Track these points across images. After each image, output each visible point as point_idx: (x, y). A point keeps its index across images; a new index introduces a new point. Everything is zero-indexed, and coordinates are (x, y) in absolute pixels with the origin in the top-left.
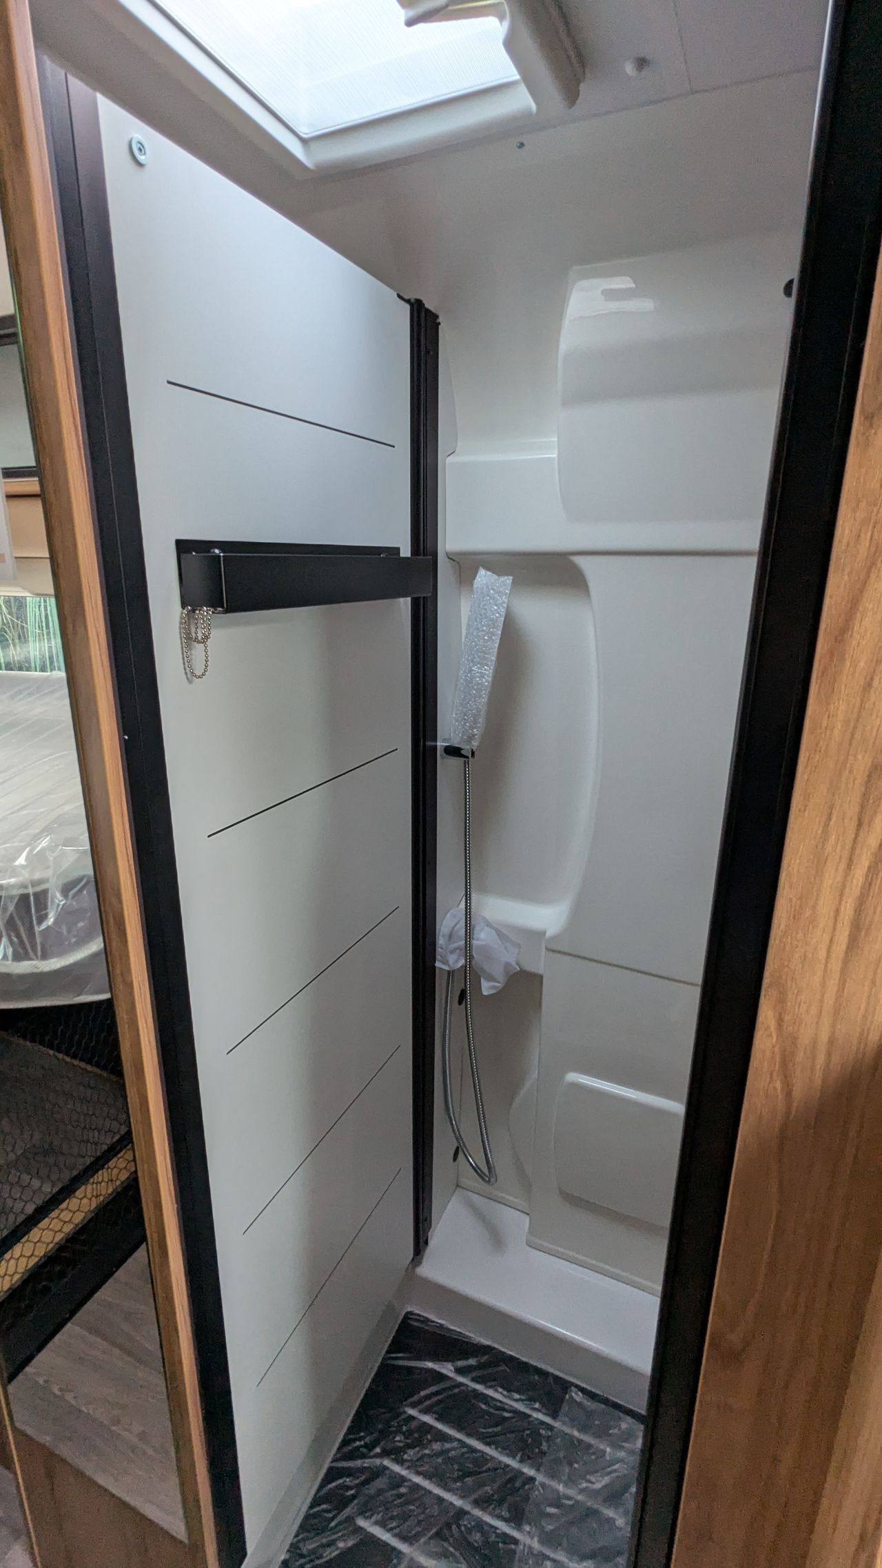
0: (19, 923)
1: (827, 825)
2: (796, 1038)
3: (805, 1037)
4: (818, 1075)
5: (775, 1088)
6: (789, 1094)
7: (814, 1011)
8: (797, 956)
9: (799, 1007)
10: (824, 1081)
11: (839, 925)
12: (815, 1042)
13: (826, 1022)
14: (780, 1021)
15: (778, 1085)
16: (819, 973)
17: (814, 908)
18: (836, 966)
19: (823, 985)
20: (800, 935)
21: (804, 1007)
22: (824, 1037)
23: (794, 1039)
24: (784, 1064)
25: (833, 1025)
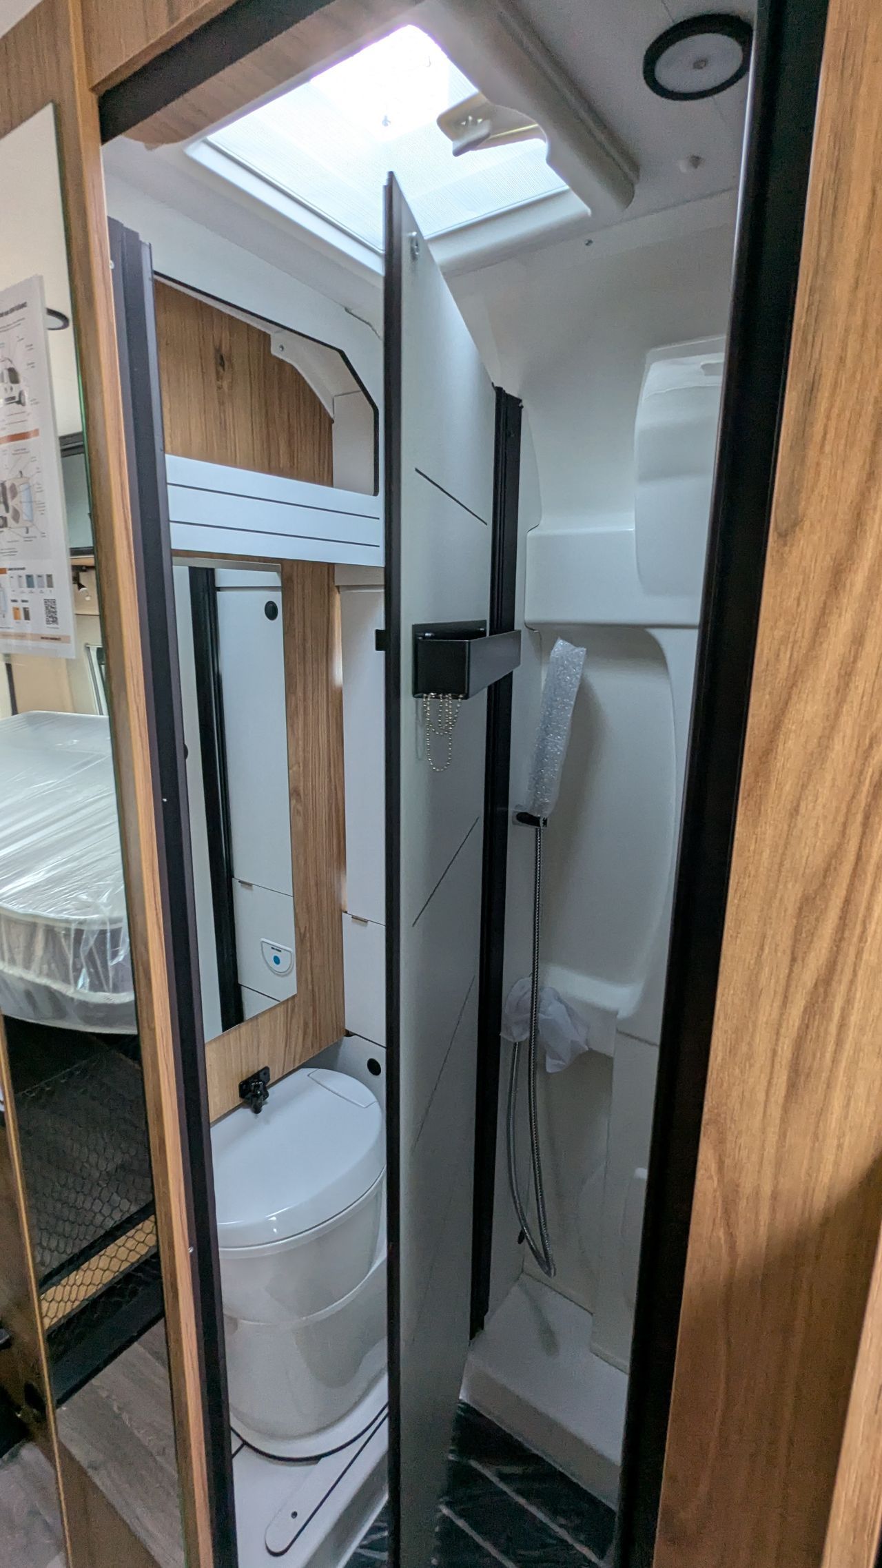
0: (97, 957)
1: (759, 956)
2: (738, 1186)
3: (747, 1186)
4: (763, 1231)
5: (719, 1239)
6: (732, 1247)
7: (754, 1158)
8: (734, 1094)
9: (739, 1151)
10: (769, 1239)
11: (777, 1067)
12: (757, 1193)
13: (768, 1171)
14: (721, 1164)
15: (721, 1234)
16: (759, 1117)
17: (750, 1044)
18: (775, 1112)
19: (763, 1131)
20: (737, 1071)
21: (744, 1153)
22: (767, 1189)
23: (736, 1188)
24: (726, 1212)
25: (776, 1177)
